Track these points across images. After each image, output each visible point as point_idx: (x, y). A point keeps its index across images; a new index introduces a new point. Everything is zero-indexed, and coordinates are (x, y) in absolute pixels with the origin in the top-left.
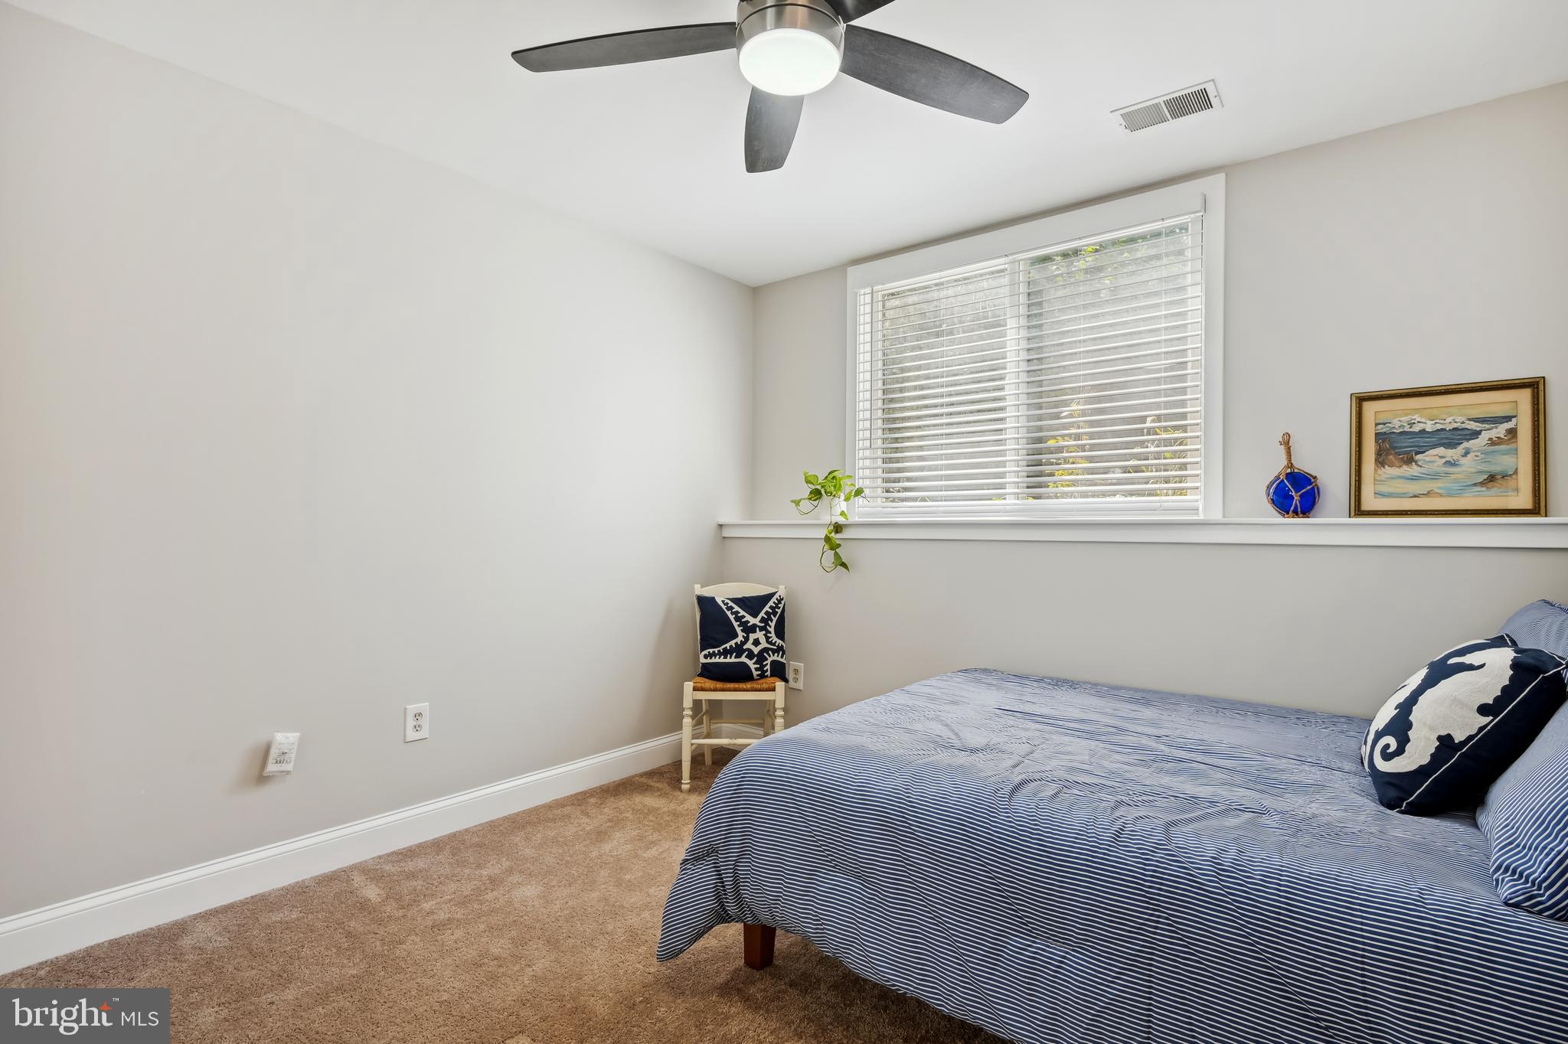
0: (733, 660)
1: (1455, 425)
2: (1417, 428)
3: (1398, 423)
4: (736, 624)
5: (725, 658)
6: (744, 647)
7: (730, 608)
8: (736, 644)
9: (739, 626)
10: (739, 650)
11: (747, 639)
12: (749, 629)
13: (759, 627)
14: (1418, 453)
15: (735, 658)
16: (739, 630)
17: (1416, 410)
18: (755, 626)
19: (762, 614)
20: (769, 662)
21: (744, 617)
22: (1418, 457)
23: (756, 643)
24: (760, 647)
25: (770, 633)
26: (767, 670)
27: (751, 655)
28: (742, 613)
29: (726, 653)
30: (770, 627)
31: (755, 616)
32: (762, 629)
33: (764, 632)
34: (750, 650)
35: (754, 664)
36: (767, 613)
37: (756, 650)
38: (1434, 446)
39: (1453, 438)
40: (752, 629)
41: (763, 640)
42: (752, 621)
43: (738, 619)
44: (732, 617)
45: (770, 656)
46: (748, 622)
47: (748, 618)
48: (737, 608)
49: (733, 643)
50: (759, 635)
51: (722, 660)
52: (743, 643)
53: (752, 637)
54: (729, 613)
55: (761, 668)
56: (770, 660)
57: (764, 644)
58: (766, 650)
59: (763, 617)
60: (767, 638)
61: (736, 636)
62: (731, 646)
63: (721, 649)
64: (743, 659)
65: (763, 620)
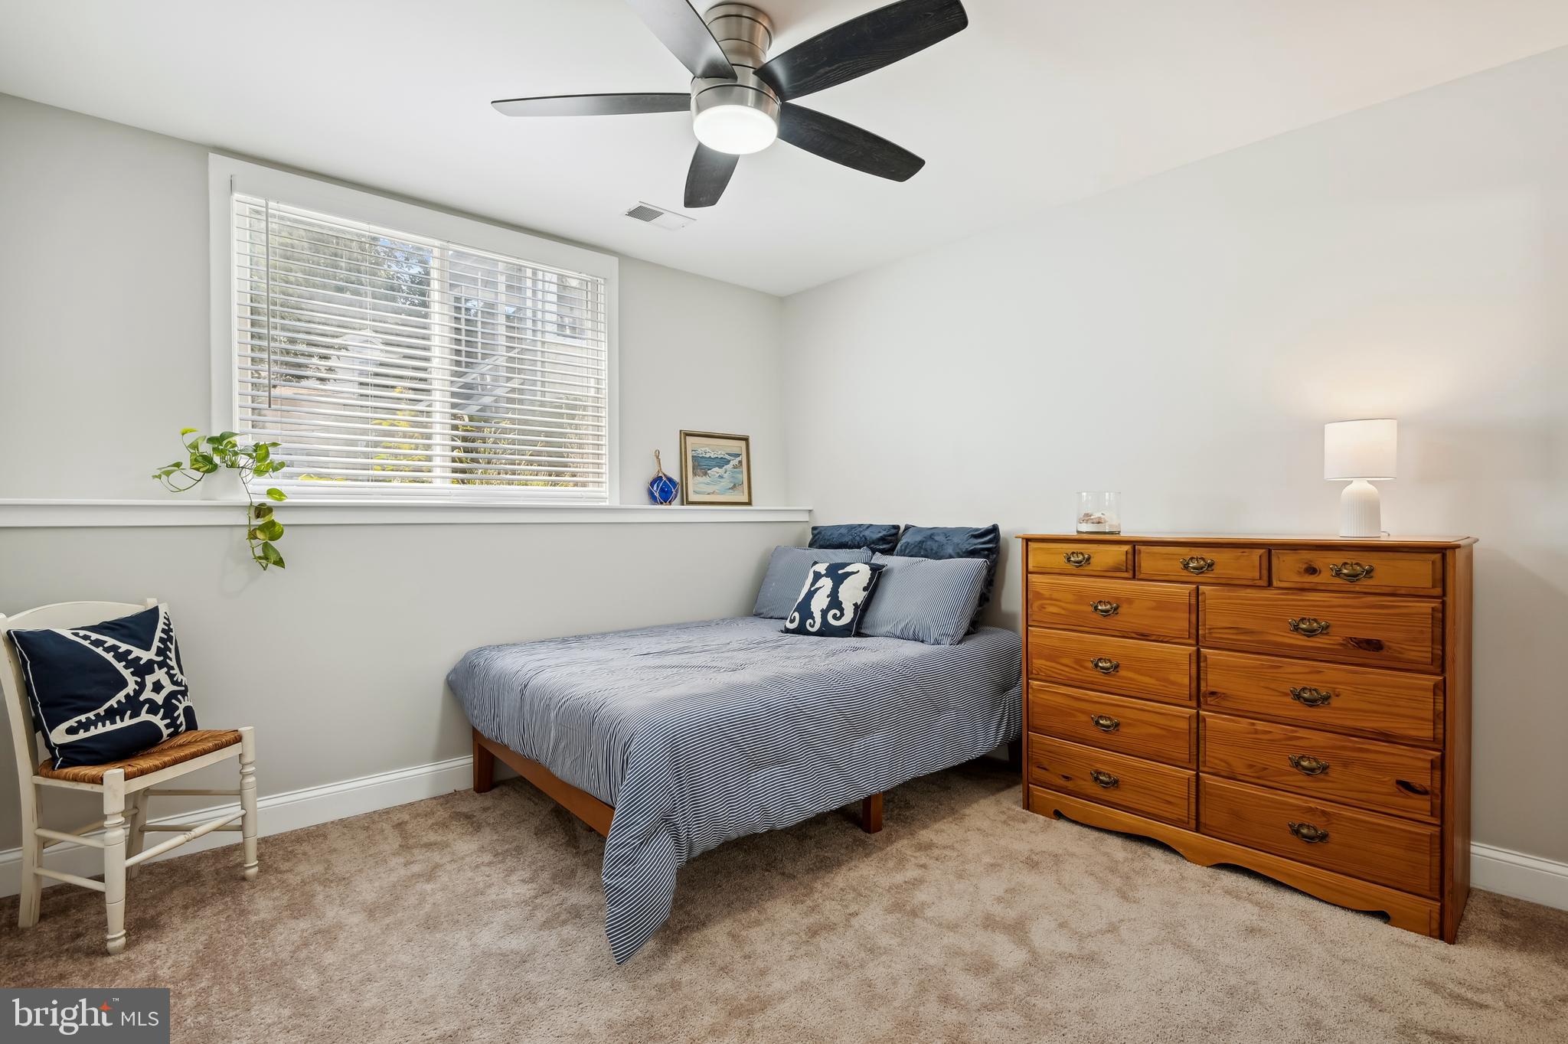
0: (128, 722)
1: (722, 456)
2: (708, 455)
3: (700, 451)
4: (119, 666)
5: (113, 722)
6: (142, 698)
7: (98, 643)
8: (127, 696)
9: (126, 667)
10: (133, 704)
11: (142, 685)
12: (142, 670)
13: (157, 663)
14: (709, 470)
15: (131, 717)
16: (127, 674)
17: (708, 445)
18: (151, 662)
19: (156, 643)
20: (180, 711)
21: (129, 652)
22: (709, 472)
23: (158, 687)
24: (164, 693)
25: (173, 668)
26: (181, 724)
27: (154, 709)
28: (124, 647)
29: (111, 715)
30: (171, 659)
31: (147, 648)
32: (161, 665)
33: (165, 669)
34: (149, 701)
35: (162, 719)
36: (161, 640)
37: (159, 699)
38: (715, 467)
39: (721, 462)
40: (149, 667)
41: (165, 681)
42: (145, 656)
43: (121, 657)
44: (109, 657)
45: (181, 703)
46: (139, 659)
47: (137, 652)
48: (110, 641)
49: (121, 696)
50: (160, 675)
51: (109, 727)
52: (138, 693)
53: (150, 680)
54: (99, 651)
55: (173, 724)
56: (181, 707)
57: (169, 687)
58: (172, 695)
59: (158, 647)
60: (171, 677)
61: (124, 684)
62: (119, 702)
63: (101, 711)
64: (144, 716)
65: (160, 652)
